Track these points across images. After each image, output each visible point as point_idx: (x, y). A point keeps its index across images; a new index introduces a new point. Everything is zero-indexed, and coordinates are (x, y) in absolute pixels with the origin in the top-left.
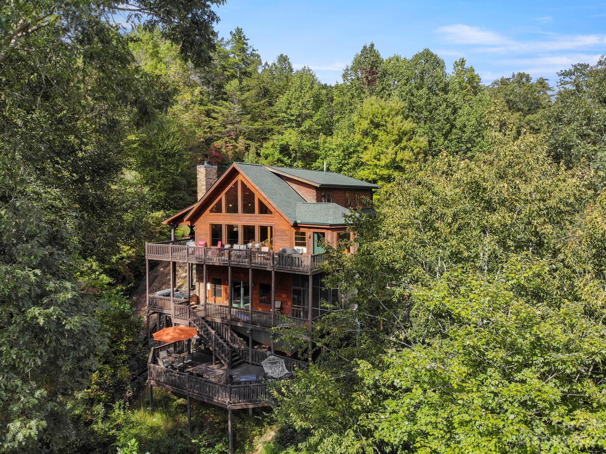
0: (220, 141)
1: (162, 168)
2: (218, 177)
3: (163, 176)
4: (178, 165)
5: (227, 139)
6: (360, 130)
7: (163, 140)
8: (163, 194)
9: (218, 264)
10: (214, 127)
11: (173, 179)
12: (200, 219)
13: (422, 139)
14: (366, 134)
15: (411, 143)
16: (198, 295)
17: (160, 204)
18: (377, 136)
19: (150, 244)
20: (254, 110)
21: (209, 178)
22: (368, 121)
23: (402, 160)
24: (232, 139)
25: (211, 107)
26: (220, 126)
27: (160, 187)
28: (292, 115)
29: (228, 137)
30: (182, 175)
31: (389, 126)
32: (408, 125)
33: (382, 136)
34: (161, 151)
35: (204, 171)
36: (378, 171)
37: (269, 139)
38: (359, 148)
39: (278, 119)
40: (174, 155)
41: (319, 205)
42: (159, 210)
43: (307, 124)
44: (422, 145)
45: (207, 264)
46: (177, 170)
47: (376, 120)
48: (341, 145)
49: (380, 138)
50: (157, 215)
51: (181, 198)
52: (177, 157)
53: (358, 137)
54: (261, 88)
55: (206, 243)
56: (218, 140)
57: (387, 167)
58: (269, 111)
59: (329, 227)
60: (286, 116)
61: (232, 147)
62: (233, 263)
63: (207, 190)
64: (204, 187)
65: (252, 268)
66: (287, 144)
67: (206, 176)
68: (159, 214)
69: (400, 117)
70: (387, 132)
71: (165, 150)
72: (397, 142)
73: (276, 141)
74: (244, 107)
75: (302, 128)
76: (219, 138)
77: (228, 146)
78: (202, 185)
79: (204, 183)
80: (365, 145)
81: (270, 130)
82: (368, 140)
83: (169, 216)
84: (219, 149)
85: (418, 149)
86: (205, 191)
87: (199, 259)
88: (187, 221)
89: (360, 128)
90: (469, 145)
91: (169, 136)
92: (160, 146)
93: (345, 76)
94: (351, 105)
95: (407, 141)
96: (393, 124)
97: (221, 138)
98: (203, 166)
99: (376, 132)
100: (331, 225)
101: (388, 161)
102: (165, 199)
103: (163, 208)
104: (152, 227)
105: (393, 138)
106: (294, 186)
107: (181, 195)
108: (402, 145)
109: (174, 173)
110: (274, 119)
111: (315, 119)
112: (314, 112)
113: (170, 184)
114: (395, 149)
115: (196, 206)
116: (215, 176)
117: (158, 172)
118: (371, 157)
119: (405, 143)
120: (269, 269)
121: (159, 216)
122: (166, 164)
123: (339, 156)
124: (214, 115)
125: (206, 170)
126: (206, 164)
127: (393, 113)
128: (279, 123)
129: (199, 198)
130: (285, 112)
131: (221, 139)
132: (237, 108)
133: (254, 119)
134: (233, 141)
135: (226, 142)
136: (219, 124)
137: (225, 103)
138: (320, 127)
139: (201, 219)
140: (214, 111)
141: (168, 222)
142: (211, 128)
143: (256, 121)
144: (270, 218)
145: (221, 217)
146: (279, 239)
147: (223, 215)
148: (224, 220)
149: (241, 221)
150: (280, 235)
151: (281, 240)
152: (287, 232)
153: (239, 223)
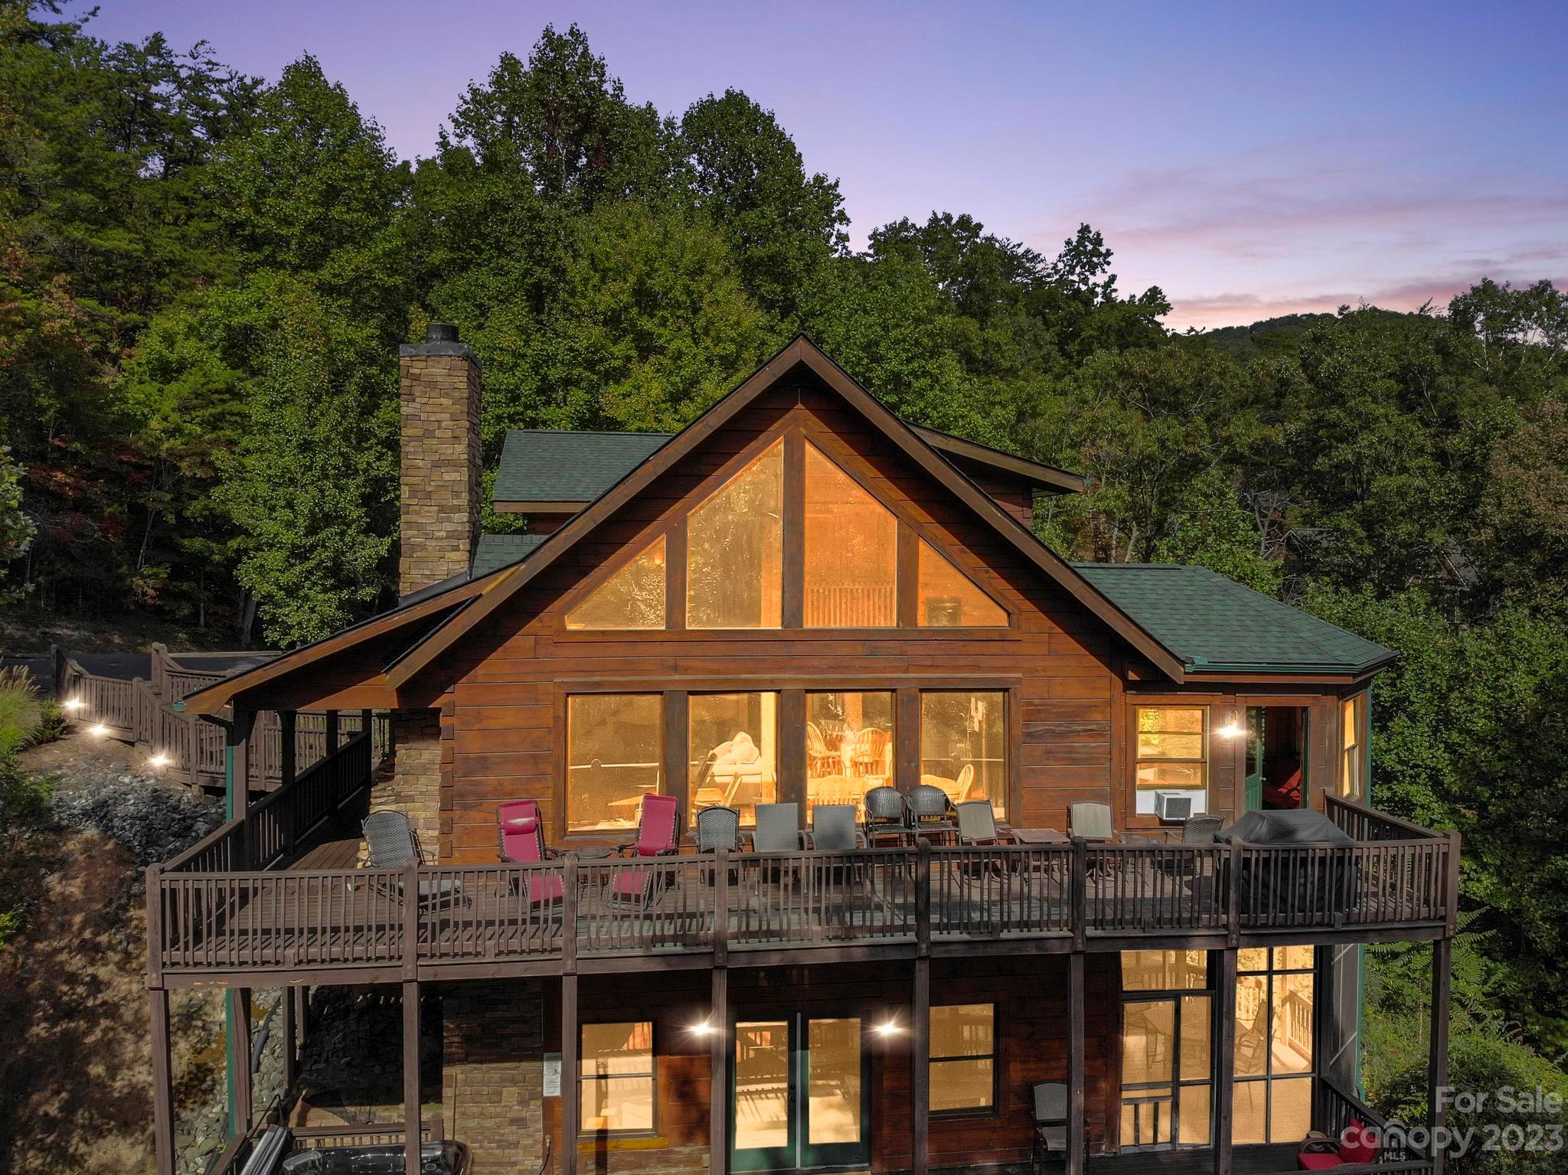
6: (599, 309)
14: (612, 321)
22: (633, 281)
43: (346, 262)
73: (216, 313)
75: (325, 274)
89: (593, 304)
99: (649, 324)
127: (716, 267)
139: (492, 667)
144: (995, 647)
145: (659, 649)
146: (1048, 752)
147: (670, 637)
148: (676, 669)
149: (800, 669)
150: (1053, 732)
151: (1064, 759)
152: (1099, 717)
153: (784, 681)
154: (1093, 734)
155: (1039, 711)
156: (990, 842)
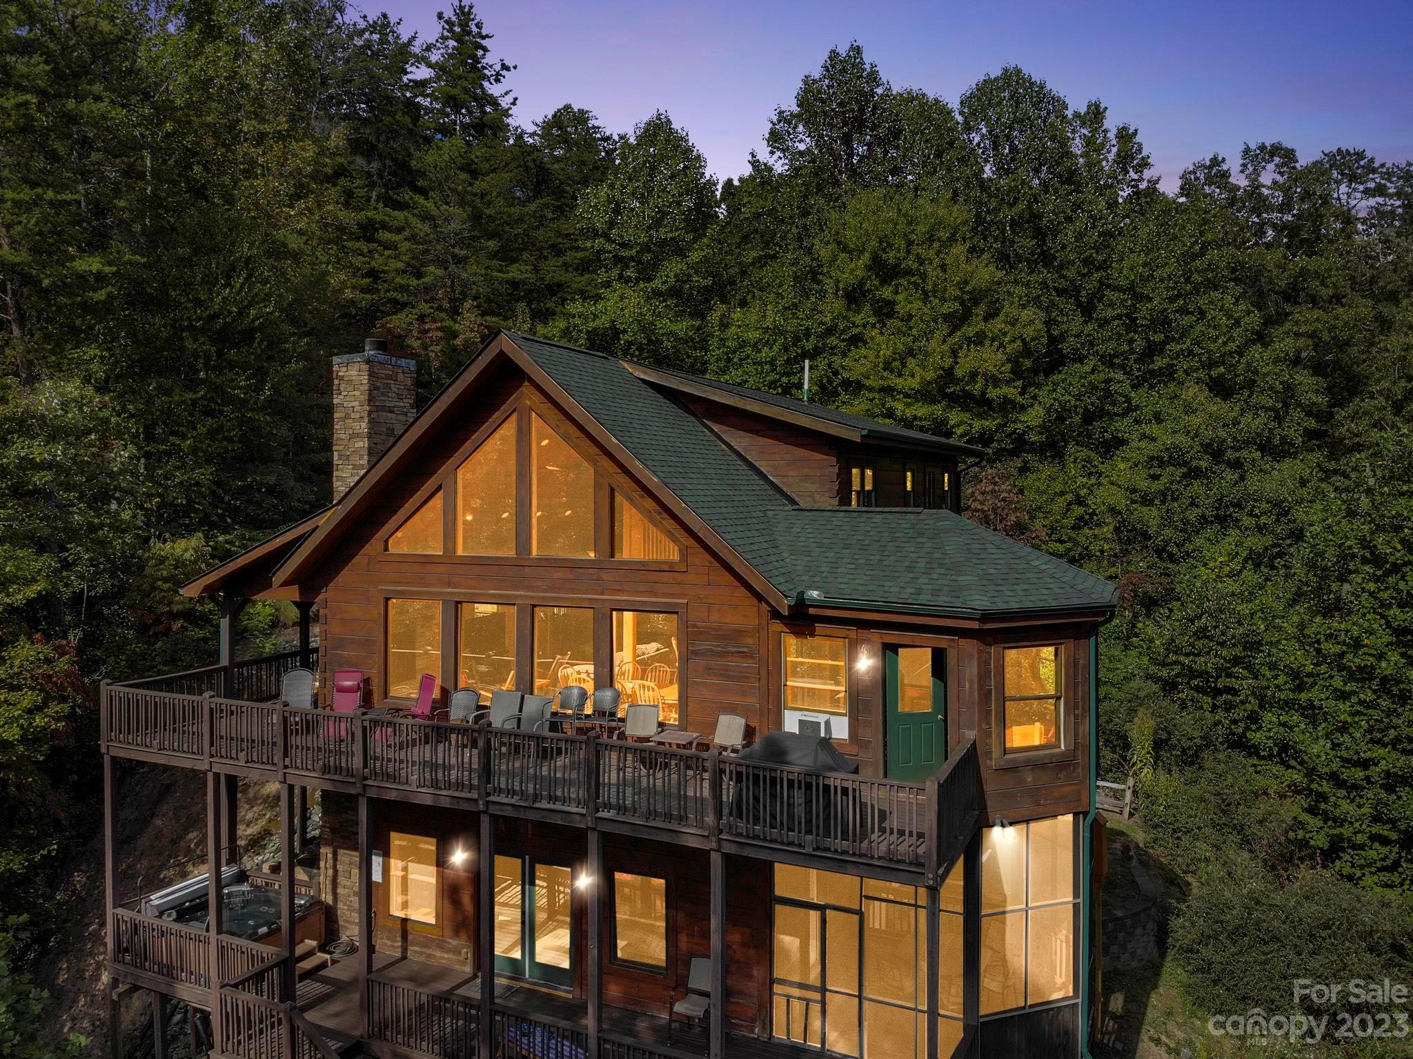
0: (402, 315)
1: (203, 381)
2: (422, 404)
3: (208, 413)
4: (261, 374)
5: (424, 308)
6: (841, 286)
7: (209, 282)
8: (204, 475)
9: (428, 801)
10: (383, 272)
11: (242, 422)
12: (340, 579)
13: (1026, 314)
14: (854, 296)
15: (998, 324)
16: (329, 899)
17: (196, 511)
18: (891, 303)
19: (118, 689)
20: (507, 229)
21: (382, 409)
22: (866, 258)
23: (973, 376)
24: (440, 308)
25: (379, 213)
26: (404, 272)
27: (194, 450)
28: (624, 245)
29: (427, 302)
30: (275, 407)
31: (932, 272)
32: (984, 273)
33: (908, 303)
34: (199, 319)
35: (365, 379)
36: (899, 407)
37: (554, 313)
38: (832, 341)
39: (580, 255)
40: (248, 336)
41: (878, 518)
42: (190, 531)
43: (672, 269)
44: (1029, 332)
45: (372, 794)
46: (258, 390)
47: (890, 257)
48: (778, 331)
49: (901, 309)
50: (178, 552)
51: (271, 490)
52: (259, 344)
53: (833, 307)
54: (527, 169)
55: (367, 681)
56: (395, 313)
57: (924, 395)
58: (551, 234)
59: (975, 625)
60: (608, 247)
61: (440, 334)
62: (503, 799)
63: (376, 455)
64: (362, 444)
65: (606, 828)
66: (613, 327)
67: (371, 400)
68: (185, 547)
69: (959, 249)
70: (925, 293)
71: (213, 317)
72: (956, 321)
73: (577, 321)
74: (476, 217)
75: (657, 283)
76: (398, 306)
77: (427, 331)
78: (354, 436)
79: (363, 427)
80: (855, 331)
81: (555, 289)
82: (865, 315)
83: (226, 556)
84: (400, 337)
85: (1019, 342)
86: (364, 461)
87: (338, 770)
88: (285, 584)
89: (838, 282)
90: (1158, 338)
91: (234, 269)
92: (198, 303)
93: (775, 139)
94: (805, 214)
95: (986, 319)
96: (943, 267)
97: (404, 305)
98: (357, 357)
99: (887, 293)
100: (986, 617)
101: (930, 375)
102: (214, 494)
103: (208, 524)
104: (158, 595)
105: (945, 310)
106: (741, 441)
107: (272, 479)
108: (970, 330)
109: (245, 401)
110: (570, 256)
111: (695, 256)
112: (689, 237)
113: (230, 440)
114: (950, 341)
115: (326, 521)
116: (407, 402)
117: (190, 396)
118: (876, 366)
119: (982, 325)
120: (694, 843)
121: (187, 555)
122: (218, 369)
123: (772, 363)
124: (384, 235)
125: (371, 374)
126: (369, 351)
127: (943, 234)
128: (585, 267)
129: (340, 488)
130: (606, 236)
131: (407, 310)
132: (456, 219)
133: (507, 255)
134: (443, 315)
135: (422, 318)
136: (401, 265)
137: (420, 199)
138: (709, 281)
139: (346, 577)
140: (384, 226)
141: (207, 588)
142: (373, 274)
143: (513, 261)
144: (666, 577)
145: (440, 569)
146: (708, 669)
147: (444, 560)
148: (449, 585)
149: (529, 588)
150: (712, 651)
151: (722, 675)
152: (750, 641)
153: (517, 597)
154: (743, 655)
155: (701, 633)
156: (647, 740)
